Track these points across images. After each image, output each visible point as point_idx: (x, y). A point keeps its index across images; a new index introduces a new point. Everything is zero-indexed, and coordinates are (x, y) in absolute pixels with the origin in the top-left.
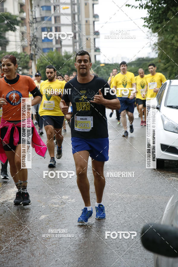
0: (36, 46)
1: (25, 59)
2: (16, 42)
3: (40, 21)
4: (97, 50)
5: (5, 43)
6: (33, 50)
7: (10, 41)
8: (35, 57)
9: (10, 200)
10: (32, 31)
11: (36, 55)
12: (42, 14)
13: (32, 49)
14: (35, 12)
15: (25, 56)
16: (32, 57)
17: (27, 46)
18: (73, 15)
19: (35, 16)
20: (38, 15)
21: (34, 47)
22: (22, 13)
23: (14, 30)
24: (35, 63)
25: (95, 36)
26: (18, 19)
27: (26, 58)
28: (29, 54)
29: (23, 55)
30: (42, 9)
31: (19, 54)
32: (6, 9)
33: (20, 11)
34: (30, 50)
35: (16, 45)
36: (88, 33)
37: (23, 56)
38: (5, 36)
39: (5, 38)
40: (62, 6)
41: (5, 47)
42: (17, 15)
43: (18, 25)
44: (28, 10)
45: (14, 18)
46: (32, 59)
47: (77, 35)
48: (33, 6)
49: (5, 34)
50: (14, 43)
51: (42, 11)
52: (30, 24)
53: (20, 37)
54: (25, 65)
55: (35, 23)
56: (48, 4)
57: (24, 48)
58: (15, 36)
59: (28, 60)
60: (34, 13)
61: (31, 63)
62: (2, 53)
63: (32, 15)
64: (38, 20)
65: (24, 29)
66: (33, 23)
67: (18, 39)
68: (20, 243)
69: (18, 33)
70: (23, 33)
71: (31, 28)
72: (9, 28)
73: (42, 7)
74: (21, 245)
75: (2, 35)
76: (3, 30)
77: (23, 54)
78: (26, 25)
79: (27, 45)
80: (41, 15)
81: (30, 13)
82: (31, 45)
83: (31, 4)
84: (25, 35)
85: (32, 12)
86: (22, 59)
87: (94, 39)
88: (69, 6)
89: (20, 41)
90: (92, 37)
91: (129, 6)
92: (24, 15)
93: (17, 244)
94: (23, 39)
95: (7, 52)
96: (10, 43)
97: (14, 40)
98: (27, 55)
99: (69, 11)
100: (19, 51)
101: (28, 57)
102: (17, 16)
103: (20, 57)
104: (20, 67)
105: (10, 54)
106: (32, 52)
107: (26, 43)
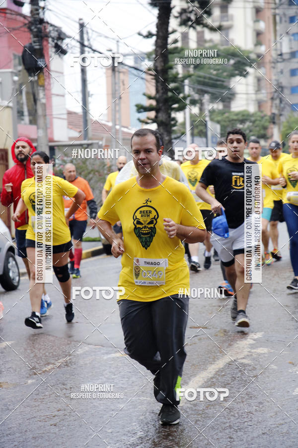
0: (281, 101)
1: (262, 123)
2: (247, 94)
3: (290, 59)
5: (230, 96)
6: (276, 107)
7: (237, 94)
8: (279, 120)
9: (241, 359)
10: (275, 75)
11: (281, 115)
12: (293, 47)
13: (274, 105)
14: (281, 43)
15: (262, 117)
16: (273, 120)
17: (266, 102)
19: (281, 50)
20: (286, 49)
21: (277, 101)
22: (258, 47)
23: (244, 74)
24: (279, 129)
26: (253, 56)
27: (264, 120)
28: (269, 114)
29: (259, 116)
30: (292, 38)
31: (253, 115)
32: (233, 40)
33: (255, 42)
34: (272, 106)
35: (247, 100)
37: (259, 118)
38: (229, 85)
39: (229, 89)
41: (229, 102)
42: (251, 50)
43: (251, 66)
44: (270, 40)
45: (246, 55)
46: (274, 123)
48: (278, 34)
49: (229, 82)
50: (244, 96)
51: (293, 42)
52: (273, 65)
53: (254, 86)
54: (262, 132)
55: (280, 62)
57: (260, 104)
58: (247, 85)
59: (267, 124)
60: (278, 45)
61: (272, 128)
62: (224, 113)
63: (276, 50)
64: (286, 57)
65: (261, 72)
66: (278, 62)
67: (251, 89)
69: (251, 79)
70: (259, 80)
71: (274, 71)
72: (237, 72)
73: (294, 35)
75: (225, 84)
76: (227, 75)
77: (259, 114)
78: (264, 67)
79: (265, 99)
80: (291, 48)
82: (272, 99)
83: (275, 31)
84: (263, 83)
86: (257, 122)
89: (253, 92)
92: (262, 49)
94: (258, 90)
95: (233, 112)
96: (238, 96)
97: (245, 92)
98: (265, 116)
100: (252, 109)
101: (266, 120)
102: (250, 52)
103: (253, 119)
104: (253, 135)
105: (237, 114)
106: (275, 111)
107: (264, 95)
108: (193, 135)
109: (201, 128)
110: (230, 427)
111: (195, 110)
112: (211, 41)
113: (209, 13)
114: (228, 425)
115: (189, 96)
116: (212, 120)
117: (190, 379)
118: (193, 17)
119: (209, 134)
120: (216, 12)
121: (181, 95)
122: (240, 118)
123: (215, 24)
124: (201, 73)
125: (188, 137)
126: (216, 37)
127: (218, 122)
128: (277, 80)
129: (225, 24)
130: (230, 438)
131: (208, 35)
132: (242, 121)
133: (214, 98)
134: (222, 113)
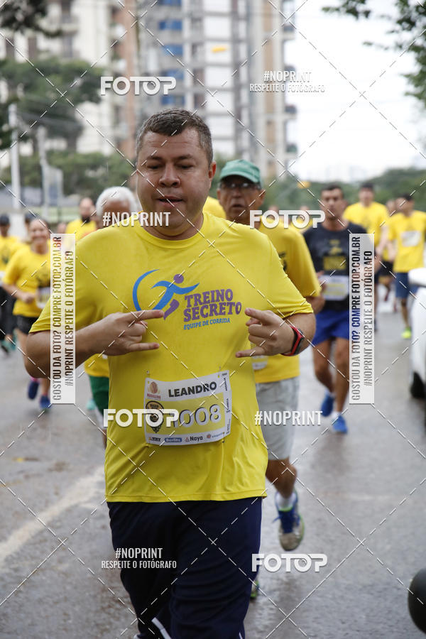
1: (122, 169)
2: (100, 128)
4: (291, 149)
7: (86, 128)
12: (163, 62)
14: (146, 58)
15: (120, 163)
17: (126, 140)
18: (236, 66)
19: (147, 68)
20: (153, 67)
22: (116, 62)
23: (96, 100)
25: (287, 116)
29: (116, 161)
30: (161, 51)
31: (108, 159)
32: (78, 51)
33: (111, 55)
36: (270, 109)
37: (116, 164)
38: (75, 114)
39: (74, 120)
40: (209, 47)
41: (75, 138)
42: (105, 66)
47: (245, 114)
48: (143, 44)
51: (163, 56)
53: (110, 117)
56: (177, 41)
57: (119, 143)
58: (100, 115)
60: (143, 60)
62: (68, 155)
63: (139, 67)
67: (107, 122)
68: (109, 607)
69: (105, 108)
70: (117, 109)
72: (84, 96)
73: (164, 47)
74: (112, 610)
75: (68, 113)
79: (125, 136)
80: (160, 64)
81: (135, 61)
83: (138, 41)
84: (123, 114)
85: (139, 56)
86: (115, 168)
87: (285, 123)
88: (227, 46)
90: (279, 117)
91: (369, 44)
92: (121, 65)
93: (103, 609)
94: (117, 122)
95: (81, 153)
96: (86, 131)
97: (97, 124)
99: (226, 57)
100: (107, 150)
102: (104, 69)
103: (109, 164)
105: (87, 156)
107: (124, 130)
108: (23, 185)
109: (35, 174)
110: (66, 599)
111: (26, 149)
112: (47, 51)
113: (43, 12)
114: (61, 596)
115: (17, 128)
116: (50, 163)
117: (10, 533)
118: (20, 17)
119: (46, 184)
120: (54, 11)
121: (5, 128)
122: (90, 161)
123: (53, 28)
124: (34, 97)
125: (15, 188)
126: (55, 46)
127: (59, 167)
128: (142, 110)
129: (67, 27)
130: (65, 614)
131: (43, 43)
132: (94, 167)
133: (52, 133)
134: (64, 154)
